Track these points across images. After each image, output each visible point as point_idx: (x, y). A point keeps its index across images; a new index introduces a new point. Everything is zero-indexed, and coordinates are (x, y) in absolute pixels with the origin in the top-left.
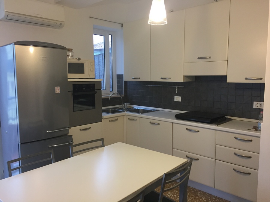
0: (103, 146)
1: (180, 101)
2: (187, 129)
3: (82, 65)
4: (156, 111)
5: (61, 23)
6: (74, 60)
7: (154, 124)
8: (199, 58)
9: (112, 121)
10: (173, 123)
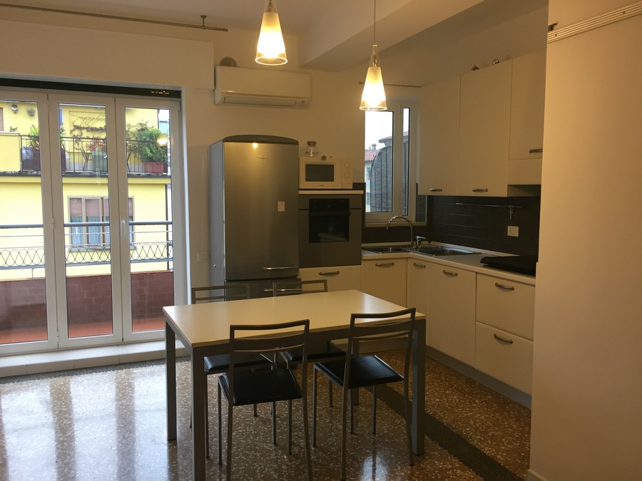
0: (326, 290)
1: (517, 235)
2: (496, 284)
3: (331, 167)
4: (474, 253)
5: (303, 100)
6: (318, 161)
7: (450, 274)
8: (531, 152)
9: (381, 266)
10: (476, 273)
